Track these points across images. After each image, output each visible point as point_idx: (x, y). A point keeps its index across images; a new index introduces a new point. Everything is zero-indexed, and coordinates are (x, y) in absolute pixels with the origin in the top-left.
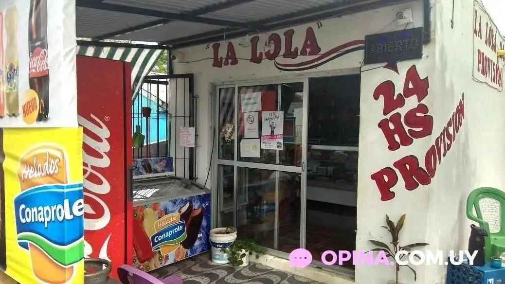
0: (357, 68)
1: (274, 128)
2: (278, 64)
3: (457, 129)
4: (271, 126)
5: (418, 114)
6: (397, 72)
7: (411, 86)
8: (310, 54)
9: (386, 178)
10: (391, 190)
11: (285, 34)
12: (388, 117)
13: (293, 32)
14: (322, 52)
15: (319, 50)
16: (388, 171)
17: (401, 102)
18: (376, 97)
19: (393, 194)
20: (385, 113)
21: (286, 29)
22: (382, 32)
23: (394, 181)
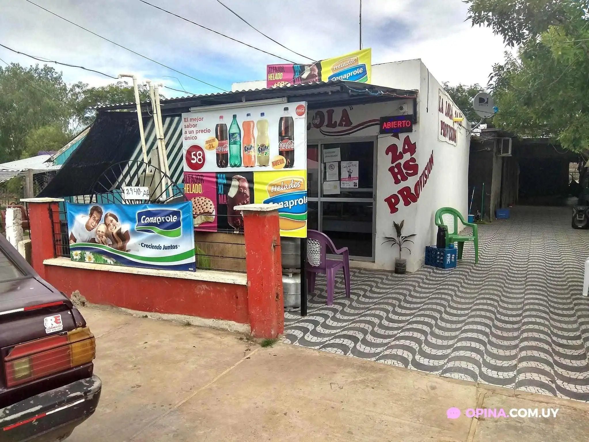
0: (375, 136)
1: (351, 173)
2: (324, 132)
3: (429, 172)
4: (348, 172)
5: (411, 163)
6: (398, 138)
7: (406, 147)
8: (345, 126)
9: (393, 200)
10: (396, 207)
11: (327, 112)
12: (394, 165)
13: (333, 111)
14: (353, 125)
15: (352, 123)
16: (394, 196)
17: (401, 156)
18: (387, 153)
19: (397, 208)
20: (392, 163)
21: (329, 109)
22: (390, 116)
23: (397, 201)
